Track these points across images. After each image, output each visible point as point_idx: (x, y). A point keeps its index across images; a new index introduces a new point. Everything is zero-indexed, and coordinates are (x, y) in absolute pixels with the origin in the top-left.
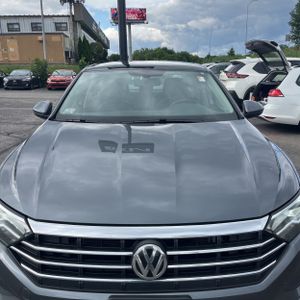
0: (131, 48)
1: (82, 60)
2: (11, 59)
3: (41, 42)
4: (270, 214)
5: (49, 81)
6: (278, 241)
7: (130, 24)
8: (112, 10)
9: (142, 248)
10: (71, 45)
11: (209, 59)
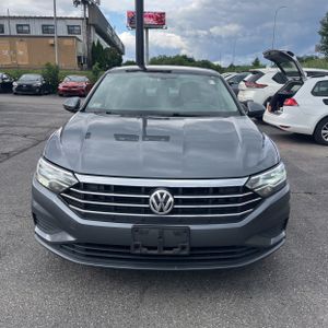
0: (147, 55)
1: (96, 66)
2: (20, 63)
3: (53, 45)
4: (250, 176)
5: (61, 87)
6: (255, 195)
7: (147, 29)
8: (129, 13)
9: (157, 193)
10: (84, 49)
11: (232, 68)
